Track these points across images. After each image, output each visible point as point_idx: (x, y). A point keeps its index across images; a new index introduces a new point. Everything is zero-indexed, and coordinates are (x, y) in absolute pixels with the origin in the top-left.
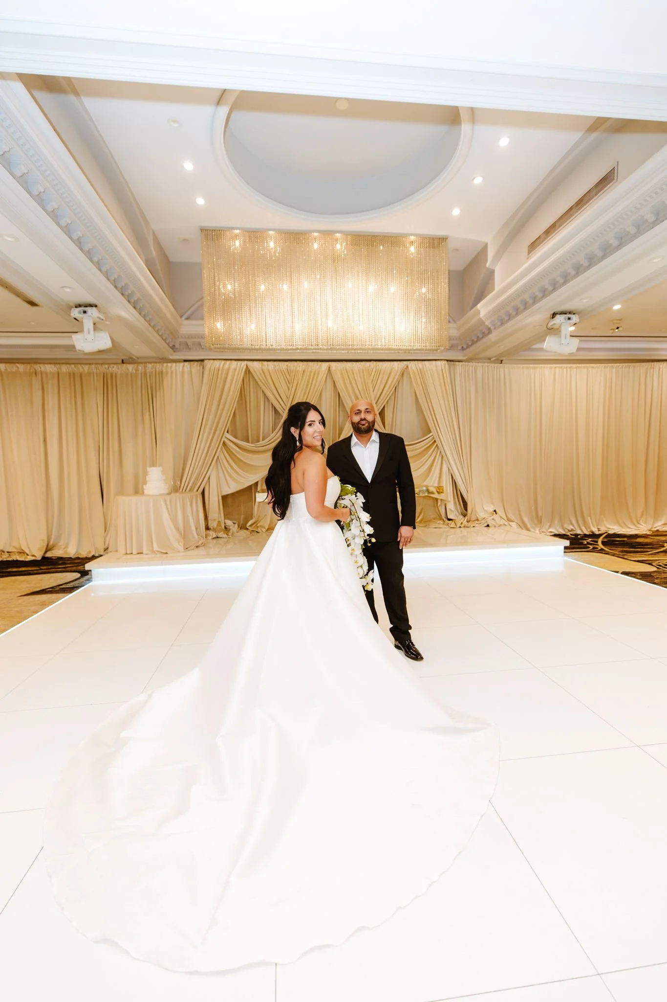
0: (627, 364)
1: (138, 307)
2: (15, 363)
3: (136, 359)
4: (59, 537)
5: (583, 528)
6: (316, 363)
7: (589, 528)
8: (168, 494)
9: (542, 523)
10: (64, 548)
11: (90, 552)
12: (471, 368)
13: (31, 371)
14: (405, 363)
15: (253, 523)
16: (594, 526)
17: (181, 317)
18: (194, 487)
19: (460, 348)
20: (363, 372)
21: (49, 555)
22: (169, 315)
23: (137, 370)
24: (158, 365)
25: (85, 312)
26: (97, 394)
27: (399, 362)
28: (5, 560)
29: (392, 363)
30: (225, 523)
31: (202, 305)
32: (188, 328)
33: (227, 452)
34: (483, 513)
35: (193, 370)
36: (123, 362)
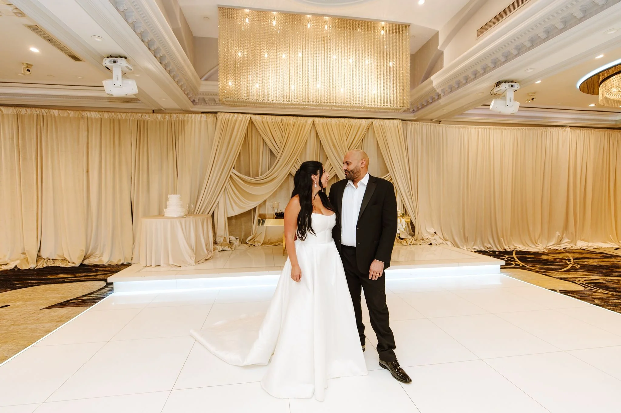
0: (528, 128)
1: (164, 63)
2: (66, 110)
3: (164, 110)
4: (95, 248)
5: (498, 247)
6: (303, 118)
7: (503, 247)
8: (183, 217)
9: (468, 242)
10: (99, 257)
11: (120, 260)
12: (418, 126)
13: (80, 116)
14: (370, 120)
15: (251, 238)
16: (506, 245)
17: (201, 78)
18: (206, 211)
19: (411, 110)
20: (339, 126)
21: (86, 262)
22: (190, 74)
23: (164, 118)
24: (181, 115)
25: (115, 62)
26: (131, 138)
27: (366, 120)
28: (50, 266)
29: (361, 120)
30: (229, 239)
31: (217, 70)
32: (205, 87)
33: (233, 184)
34: (426, 234)
35: (209, 120)
36: (153, 112)
